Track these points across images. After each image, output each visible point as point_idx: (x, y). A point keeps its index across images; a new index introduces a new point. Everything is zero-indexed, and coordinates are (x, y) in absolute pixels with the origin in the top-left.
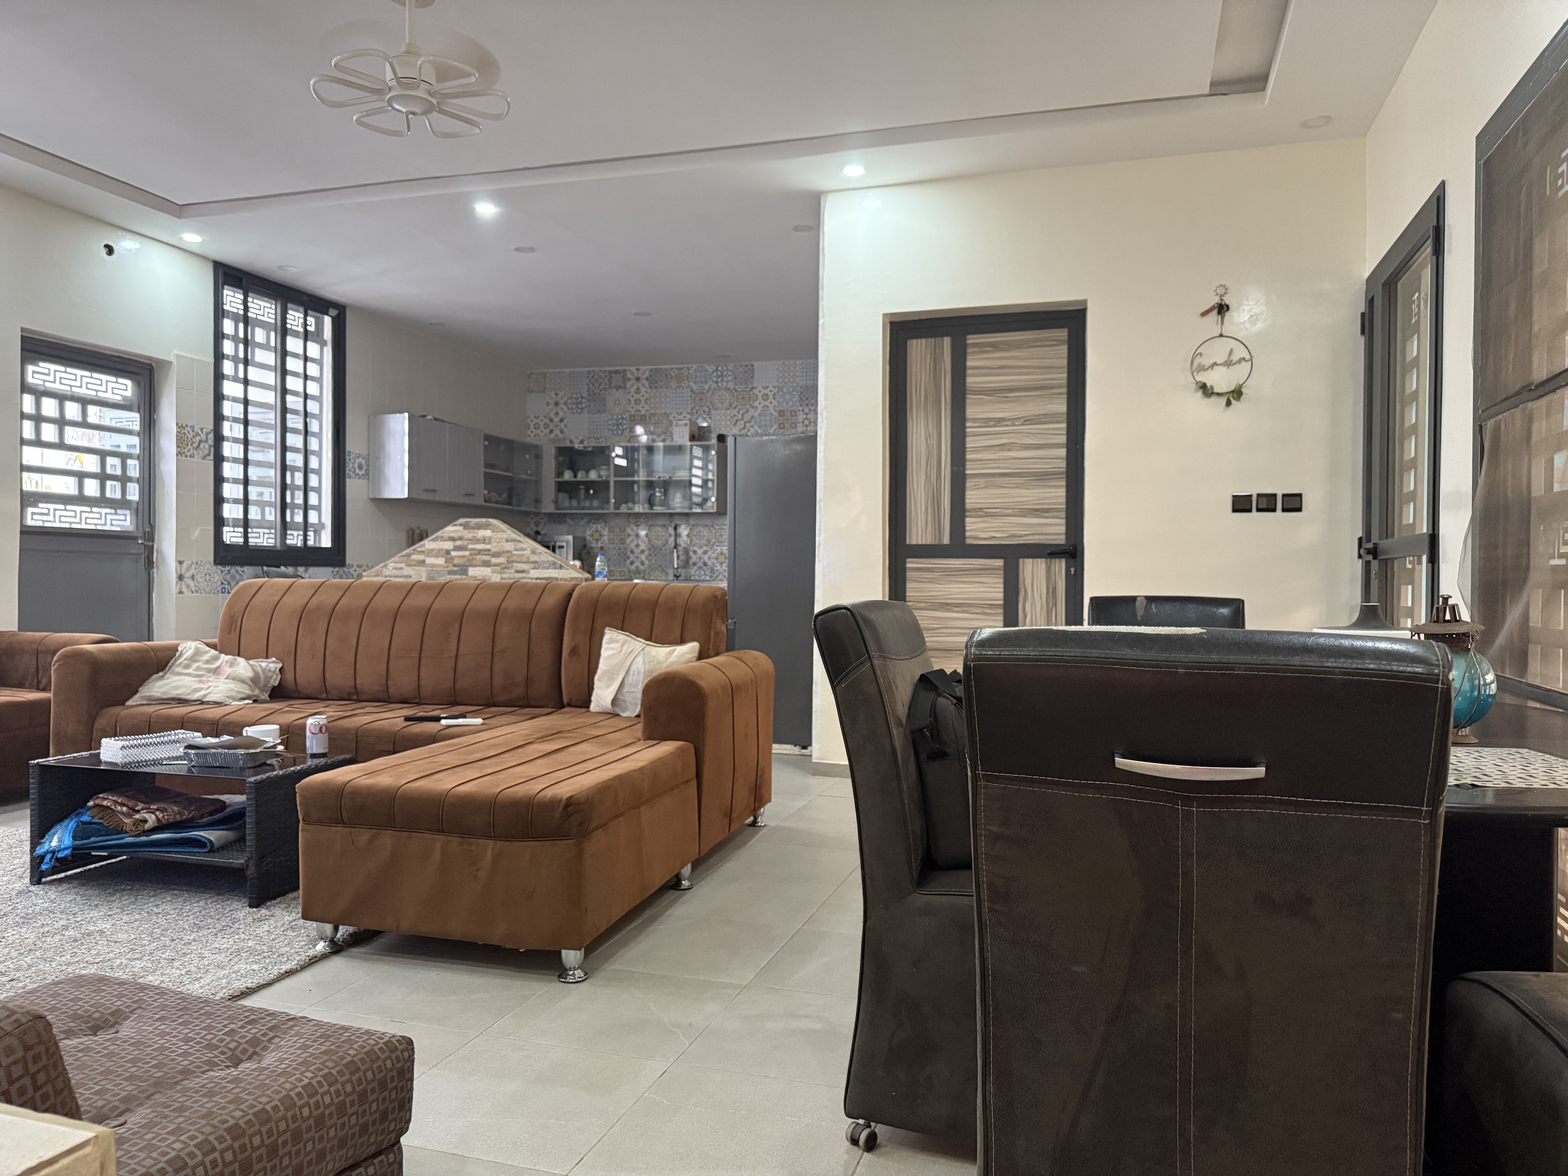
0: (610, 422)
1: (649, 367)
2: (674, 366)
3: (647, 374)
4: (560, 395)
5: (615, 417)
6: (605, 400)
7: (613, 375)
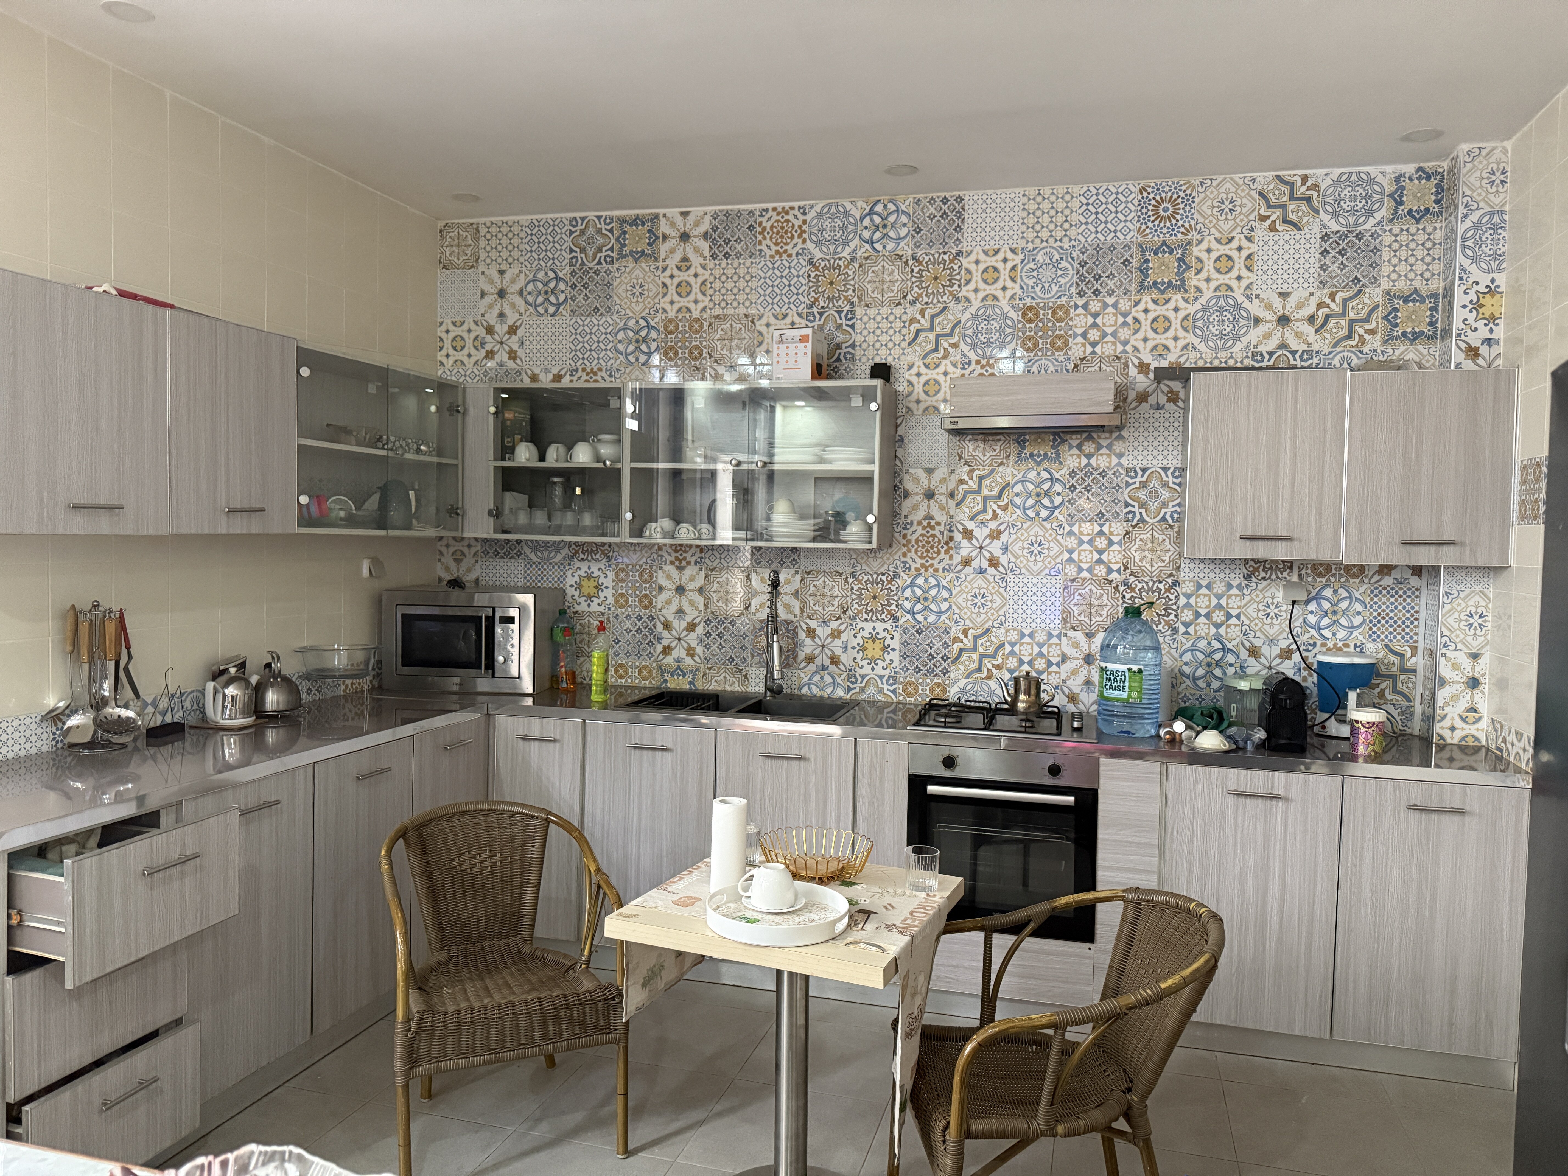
0: (621, 335)
1: (709, 209)
2: (770, 206)
3: (705, 226)
4: (508, 276)
5: (632, 323)
6: (609, 285)
7: (627, 228)
